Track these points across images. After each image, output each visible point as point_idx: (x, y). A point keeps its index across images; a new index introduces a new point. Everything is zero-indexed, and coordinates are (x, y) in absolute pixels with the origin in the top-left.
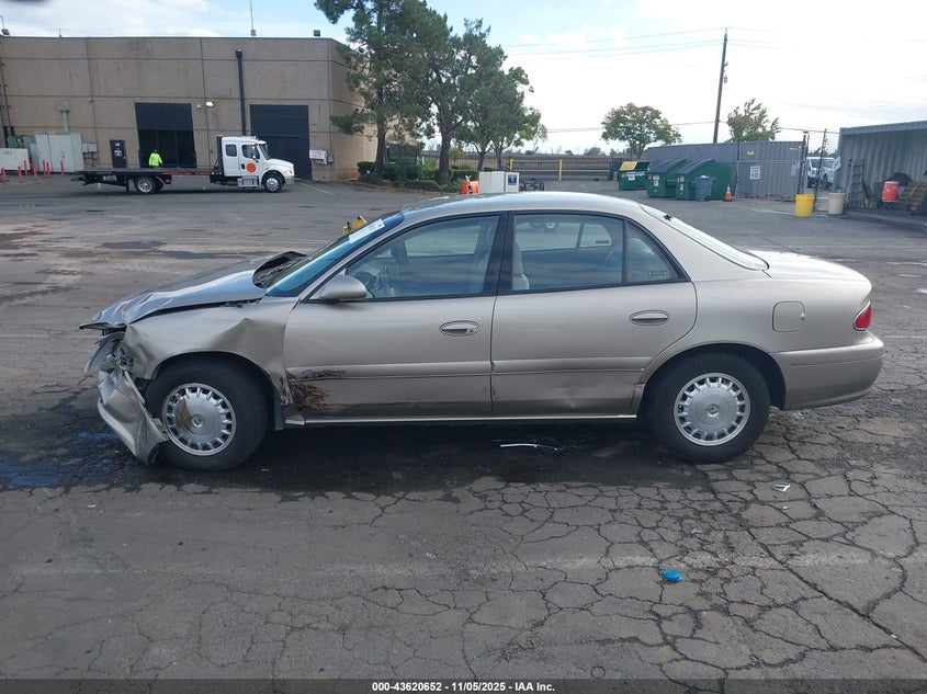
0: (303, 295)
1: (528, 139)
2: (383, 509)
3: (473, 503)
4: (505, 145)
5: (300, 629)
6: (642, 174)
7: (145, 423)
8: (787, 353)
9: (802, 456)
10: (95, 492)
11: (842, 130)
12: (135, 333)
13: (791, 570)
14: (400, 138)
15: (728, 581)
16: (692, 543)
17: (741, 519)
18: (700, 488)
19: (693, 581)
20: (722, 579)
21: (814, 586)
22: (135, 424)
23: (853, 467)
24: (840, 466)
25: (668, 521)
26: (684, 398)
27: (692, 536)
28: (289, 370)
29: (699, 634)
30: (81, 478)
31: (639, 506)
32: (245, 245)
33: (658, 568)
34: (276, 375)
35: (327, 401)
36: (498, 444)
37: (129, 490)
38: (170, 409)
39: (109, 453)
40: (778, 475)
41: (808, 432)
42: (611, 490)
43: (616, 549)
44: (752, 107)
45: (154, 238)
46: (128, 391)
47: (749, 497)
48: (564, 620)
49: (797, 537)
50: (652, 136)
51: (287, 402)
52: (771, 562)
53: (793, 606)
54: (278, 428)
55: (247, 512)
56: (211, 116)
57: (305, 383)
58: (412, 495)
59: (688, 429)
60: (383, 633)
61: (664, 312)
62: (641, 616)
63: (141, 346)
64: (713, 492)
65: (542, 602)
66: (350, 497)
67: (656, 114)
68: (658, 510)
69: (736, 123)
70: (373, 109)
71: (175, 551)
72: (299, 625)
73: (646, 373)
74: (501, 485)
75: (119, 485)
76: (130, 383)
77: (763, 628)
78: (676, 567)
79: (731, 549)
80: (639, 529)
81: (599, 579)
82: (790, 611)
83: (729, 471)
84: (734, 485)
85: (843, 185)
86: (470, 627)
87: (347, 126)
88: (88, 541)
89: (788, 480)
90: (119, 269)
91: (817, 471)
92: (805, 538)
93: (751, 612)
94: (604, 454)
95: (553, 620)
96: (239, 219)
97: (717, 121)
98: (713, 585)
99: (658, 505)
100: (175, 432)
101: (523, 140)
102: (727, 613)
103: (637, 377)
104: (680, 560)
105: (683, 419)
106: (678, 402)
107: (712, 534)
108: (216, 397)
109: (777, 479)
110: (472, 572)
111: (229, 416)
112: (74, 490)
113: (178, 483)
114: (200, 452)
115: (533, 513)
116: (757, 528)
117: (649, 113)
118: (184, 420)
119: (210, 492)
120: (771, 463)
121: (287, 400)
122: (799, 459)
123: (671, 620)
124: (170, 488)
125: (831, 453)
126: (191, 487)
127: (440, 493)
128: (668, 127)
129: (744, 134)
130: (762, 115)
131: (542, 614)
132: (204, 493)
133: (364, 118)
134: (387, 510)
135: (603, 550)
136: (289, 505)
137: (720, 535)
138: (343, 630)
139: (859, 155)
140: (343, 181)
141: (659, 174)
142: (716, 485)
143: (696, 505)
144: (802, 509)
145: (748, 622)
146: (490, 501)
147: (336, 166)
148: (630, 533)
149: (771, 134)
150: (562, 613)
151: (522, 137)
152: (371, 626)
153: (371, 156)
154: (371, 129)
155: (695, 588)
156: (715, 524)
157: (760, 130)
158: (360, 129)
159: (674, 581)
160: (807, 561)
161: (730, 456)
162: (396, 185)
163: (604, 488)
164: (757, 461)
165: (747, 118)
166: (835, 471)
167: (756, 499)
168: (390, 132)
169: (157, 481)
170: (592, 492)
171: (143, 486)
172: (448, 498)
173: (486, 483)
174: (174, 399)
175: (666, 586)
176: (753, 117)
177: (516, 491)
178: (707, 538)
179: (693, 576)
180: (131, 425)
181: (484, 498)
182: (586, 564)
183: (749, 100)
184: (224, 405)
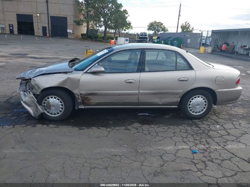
0: (85, 71)
1: (127, 29)
2: (109, 132)
3: (134, 131)
4: (121, 31)
5: (94, 168)
6: (158, 40)
7: (37, 107)
8: (218, 90)
9: (220, 118)
10: (22, 127)
11: (212, 31)
12: (34, 80)
13: (226, 149)
14: (93, 27)
15: (210, 153)
16: (197, 142)
17: (209, 135)
18: (195, 126)
19: (201, 153)
20: (208, 152)
21: (233, 154)
22: (33, 107)
23: (234, 121)
24: (230, 120)
25: (189, 136)
26: (190, 102)
27: (197, 140)
28: (81, 92)
29: (207, 168)
30: (17, 123)
31: (180, 132)
32: (52, 55)
33: (190, 149)
34: (76, 94)
35: (91, 101)
36: (137, 114)
37: (33, 126)
38: (44, 103)
39: (24, 115)
40: (215, 123)
41: (220, 111)
42: (171, 127)
43: (177, 144)
44: (187, 23)
45: (25, 53)
46: (31, 97)
47: (209, 129)
48: (169, 164)
49: (225, 140)
50: (161, 30)
51: (80, 102)
52: (220, 147)
53: (229, 159)
54: (76, 108)
55: (69, 133)
56: (38, 18)
57: (85, 96)
58: (116, 128)
59: (191, 110)
60: (118, 169)
61: (187, 78)
62: (190, 163)
63: (36, 85)
64: (199, 127)
65: (161, 159)
66: (99, 129)
67: (162, 24)
68: (186, 133)
69: (183, 27)
70: (85, 19)
71: (51, 145)
72: (93, 167)
73: (181, 95)
74: (141, 125)
75: (29, 125)
76: (32, 95)
77: (224, 166)
78: (195, 149)
79: (208, 144)
80: (182, 138)
81: (175, 152)
82: (229, 161)
83: (202, 122)
84: (204, 126)
85: (212, 45)
86: (143, 167)
87: (78, 23)
88: (24, 142)
89: (218, 124)
90: (16, 61)
91: (225, 122)
92: (227, 141)
93: (219, 162)
94: (167, 117)
95: (166, 164)
96: (49, 48)
97: (178, 27)
98: (206, 154)
99: (185, 131)
100: (46, 110)
101: (126, 29)
102: (212, 162)
103: (179, 96)
104: (196, 147)
105: (190, 108)
106: (189, 103)
107: (202, 139)
108: (58, 100)
109: (215, 124)
110: (139, 150)
111: (62, 105)
112: (16, 126)
113: (48, 125)
114: (53, 116)
115: (152, 133)
116: (214, 138)
117: (160, 24)
118: (49, 106)
119: (57, 127)
120: (212, 119)
121: (80, 101)
122: (219, 118)
123: (198, 164)
124: (45, 126)
125: (227, 117)
126: (51, 126)
127: (124, 128)
128: (165, 28)
129: (185, 30)
130: (189, 26)
131: (162, 163)
132: (55, 127)
133: (83, 21)
134: (110, 132)
135: (174, 144)
136: (81, 131)
137: (204, 140)
138: (106, 168)
139: (216, 37)
140: (77, 38)
141: (163, 40)
142: (199, 126)
143: (195, 131)
144: (223, 132)
145: (219, 164)
146: (139, 130)
147: (75, 34)
148: (180, 139)
149: (192, 31)
150: (167, 162)
151: (126, 28)
152: (114, 167)
153: (85, 32)
154: (85, 24)
155: (202, 155)
156: (202, 136)
157: (189, 30)
158: (82, 24)
159: (196, 153)
160: (229, 147)
161: (201, 117)
162: (92, 40)
163: (170, 126)
164: (208, 119)
165: (185, 26)
166: (229, 122)
167: (211, 130)
168: (90, 25)
169: (41, 124)
170: (166, 128)
171: (37, 125)
172: (126, 129)
173: (136, 125)
174: (46, 100)
175: (194, 154)
176: (187, 26)
177: (146, 127)
178: (201, 140)
179: (200, 151)
180: (32, 108)
181: (137, 129)
182: (170, 148)
183: (186, 22)
184: (61, 102)
